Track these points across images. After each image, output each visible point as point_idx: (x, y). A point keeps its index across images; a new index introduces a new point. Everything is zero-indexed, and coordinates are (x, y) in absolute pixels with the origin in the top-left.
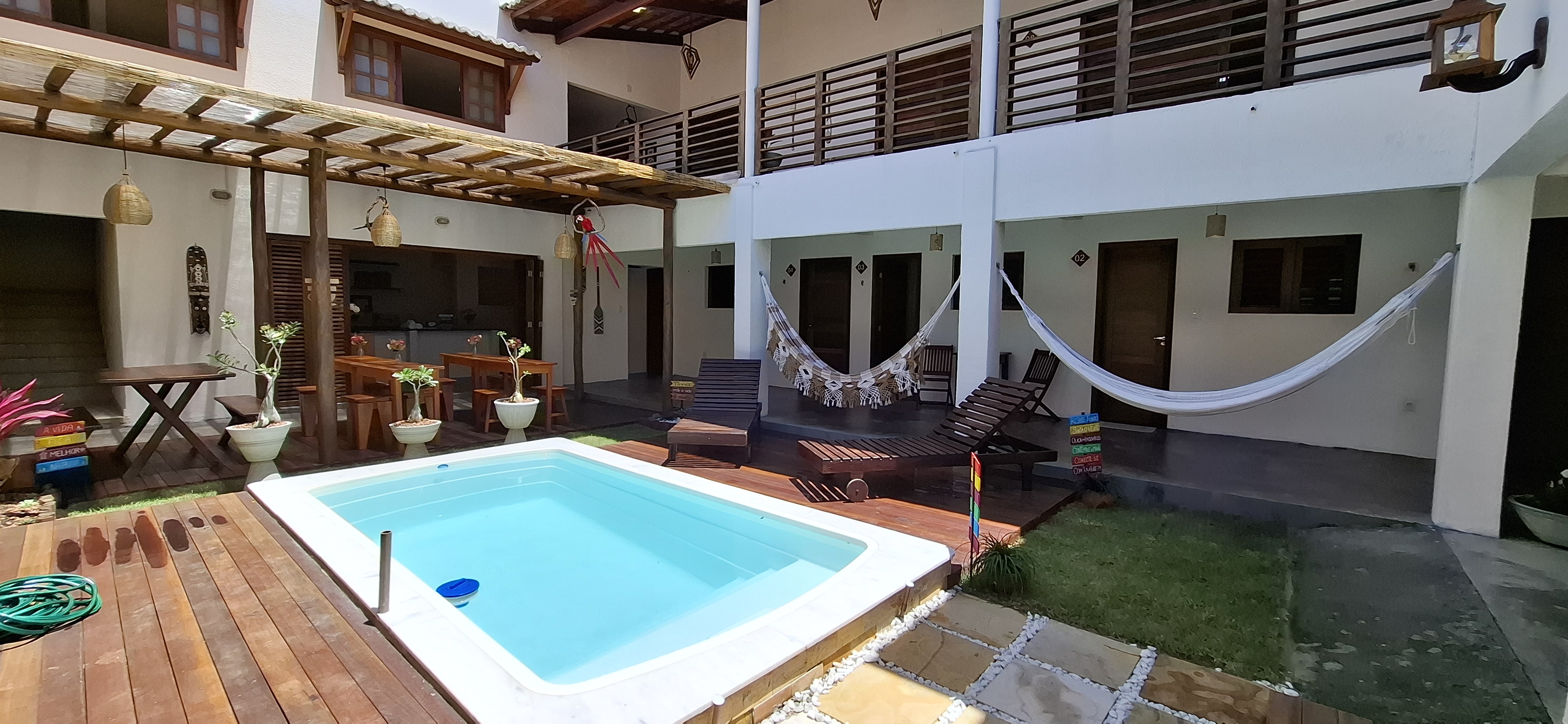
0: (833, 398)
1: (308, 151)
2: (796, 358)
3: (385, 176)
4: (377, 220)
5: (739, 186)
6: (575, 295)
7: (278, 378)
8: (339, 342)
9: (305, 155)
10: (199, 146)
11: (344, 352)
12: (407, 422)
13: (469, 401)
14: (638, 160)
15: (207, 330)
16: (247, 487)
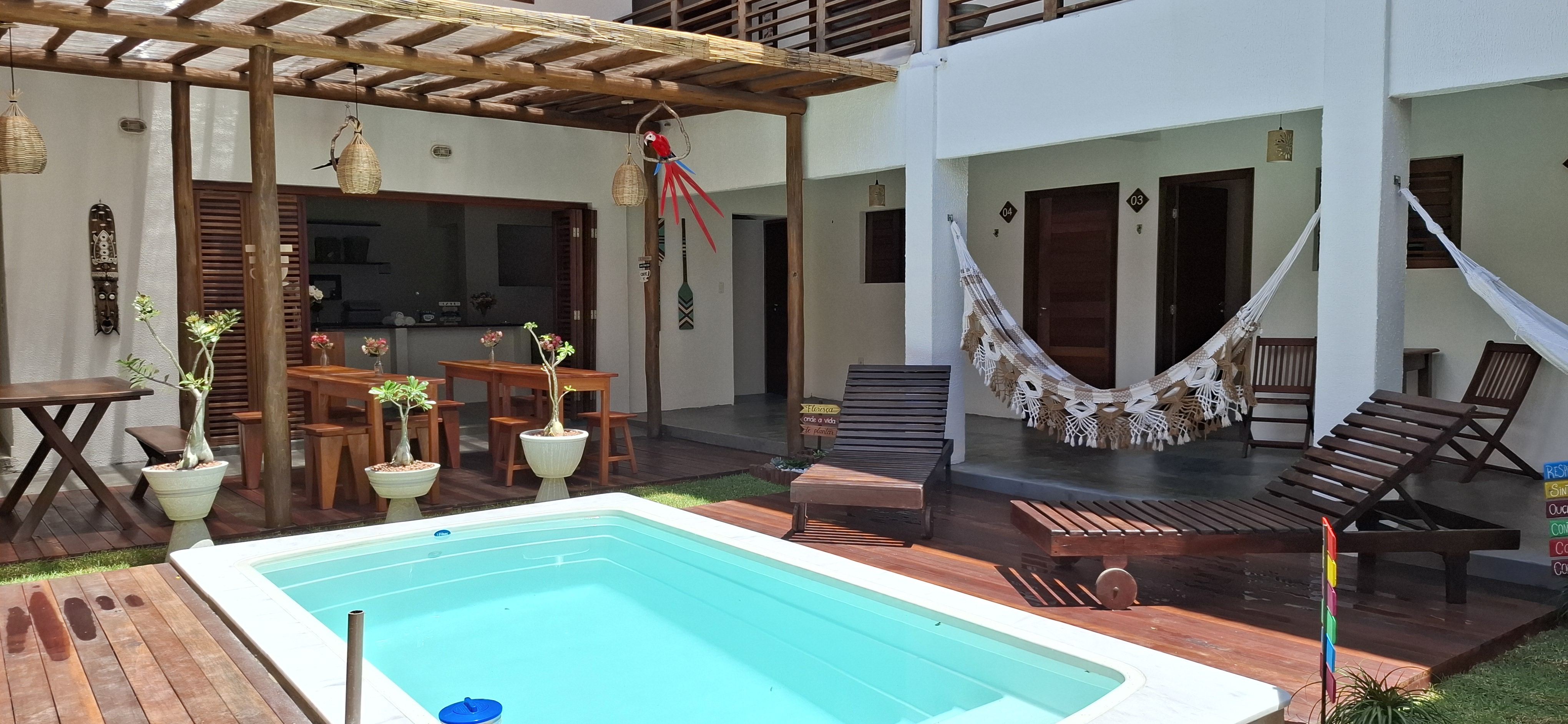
0: (1081, 432)
1: (248, 51)
2: (1012, 362)
3: (356, 84)
4: (346, 153)
5: (913, 67)
6: (647, 265)
7: (210, 394)
8: (293, 346)
9: (242, 57)
10: (104, 55)
11: (300, 362)
12: (391, 465)
13: (483, 440)
14: (744, 35)
15: (116, 329)
16: (169, 556)
